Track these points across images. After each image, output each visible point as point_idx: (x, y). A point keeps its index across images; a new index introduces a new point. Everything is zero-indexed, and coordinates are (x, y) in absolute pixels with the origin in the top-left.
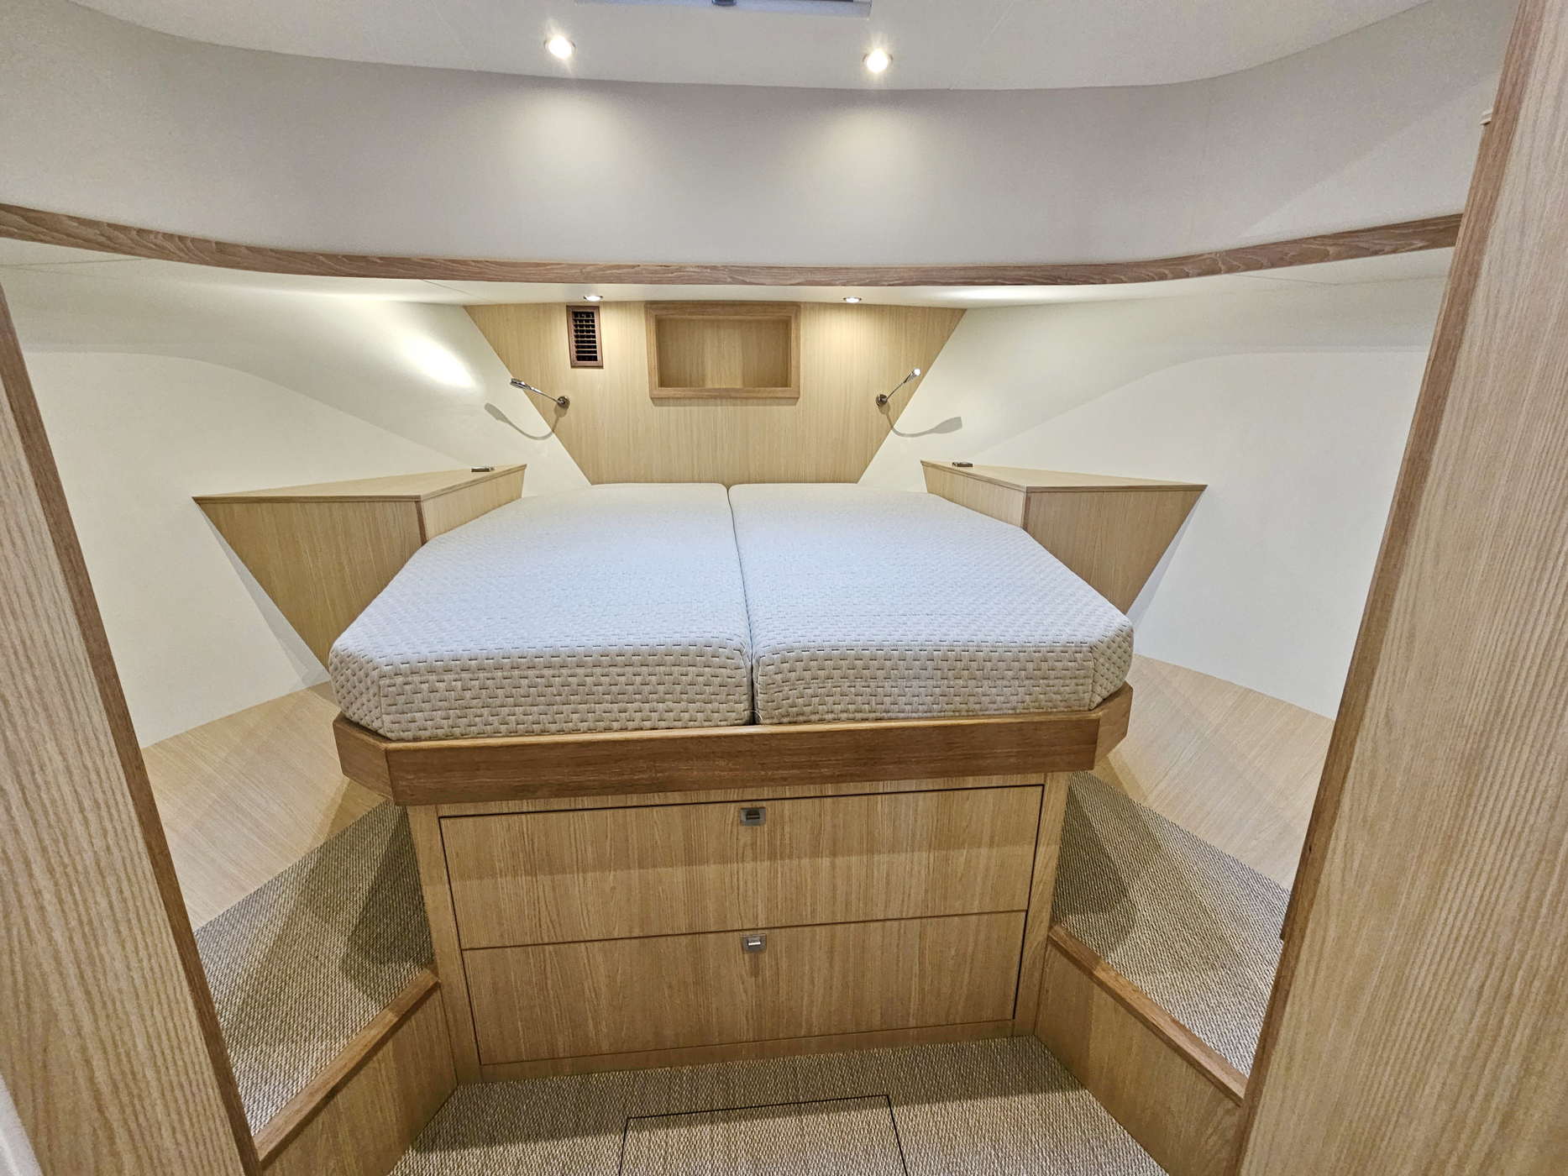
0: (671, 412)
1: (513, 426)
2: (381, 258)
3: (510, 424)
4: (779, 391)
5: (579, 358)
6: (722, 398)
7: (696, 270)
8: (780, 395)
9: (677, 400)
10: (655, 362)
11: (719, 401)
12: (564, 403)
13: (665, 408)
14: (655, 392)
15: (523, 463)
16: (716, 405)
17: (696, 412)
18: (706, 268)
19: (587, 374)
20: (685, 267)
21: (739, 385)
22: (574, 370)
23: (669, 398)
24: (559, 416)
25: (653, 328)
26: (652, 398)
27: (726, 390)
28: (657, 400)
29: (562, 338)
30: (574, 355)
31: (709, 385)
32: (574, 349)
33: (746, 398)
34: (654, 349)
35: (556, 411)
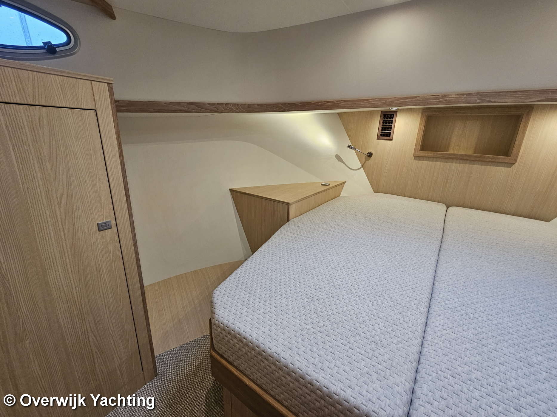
0: (424, 164)
1: (345, 165)
2: (301, 103)
3: (344, 163)
4: (501, 158)
5: (381, 135)
6: (457, 159)
7: (456, 96)
8: (501, 161)
9: (428, 158)
10: (421, 138)
11: (455, 161)
12: (370, 155)
13: (421, 162)
14: (417, 153)
15: (345, 181)
16: (453, 163)
17: (439, 165)
18: (463, 95)
19: (385, 143)
20: (449, 95)
21: (470, 152)
22: (379, 141)
23: (424, 157)
24: (366, 160)
25: (424, 121)
26: (415, 157)
27: (461, 155)
28: (416, 157)
29: (376, 126)
30: (380, 133)
31: (451, 151)
32: (380, 131)
33: (474, 161)
34: (422, 132)
35: (365, 158)
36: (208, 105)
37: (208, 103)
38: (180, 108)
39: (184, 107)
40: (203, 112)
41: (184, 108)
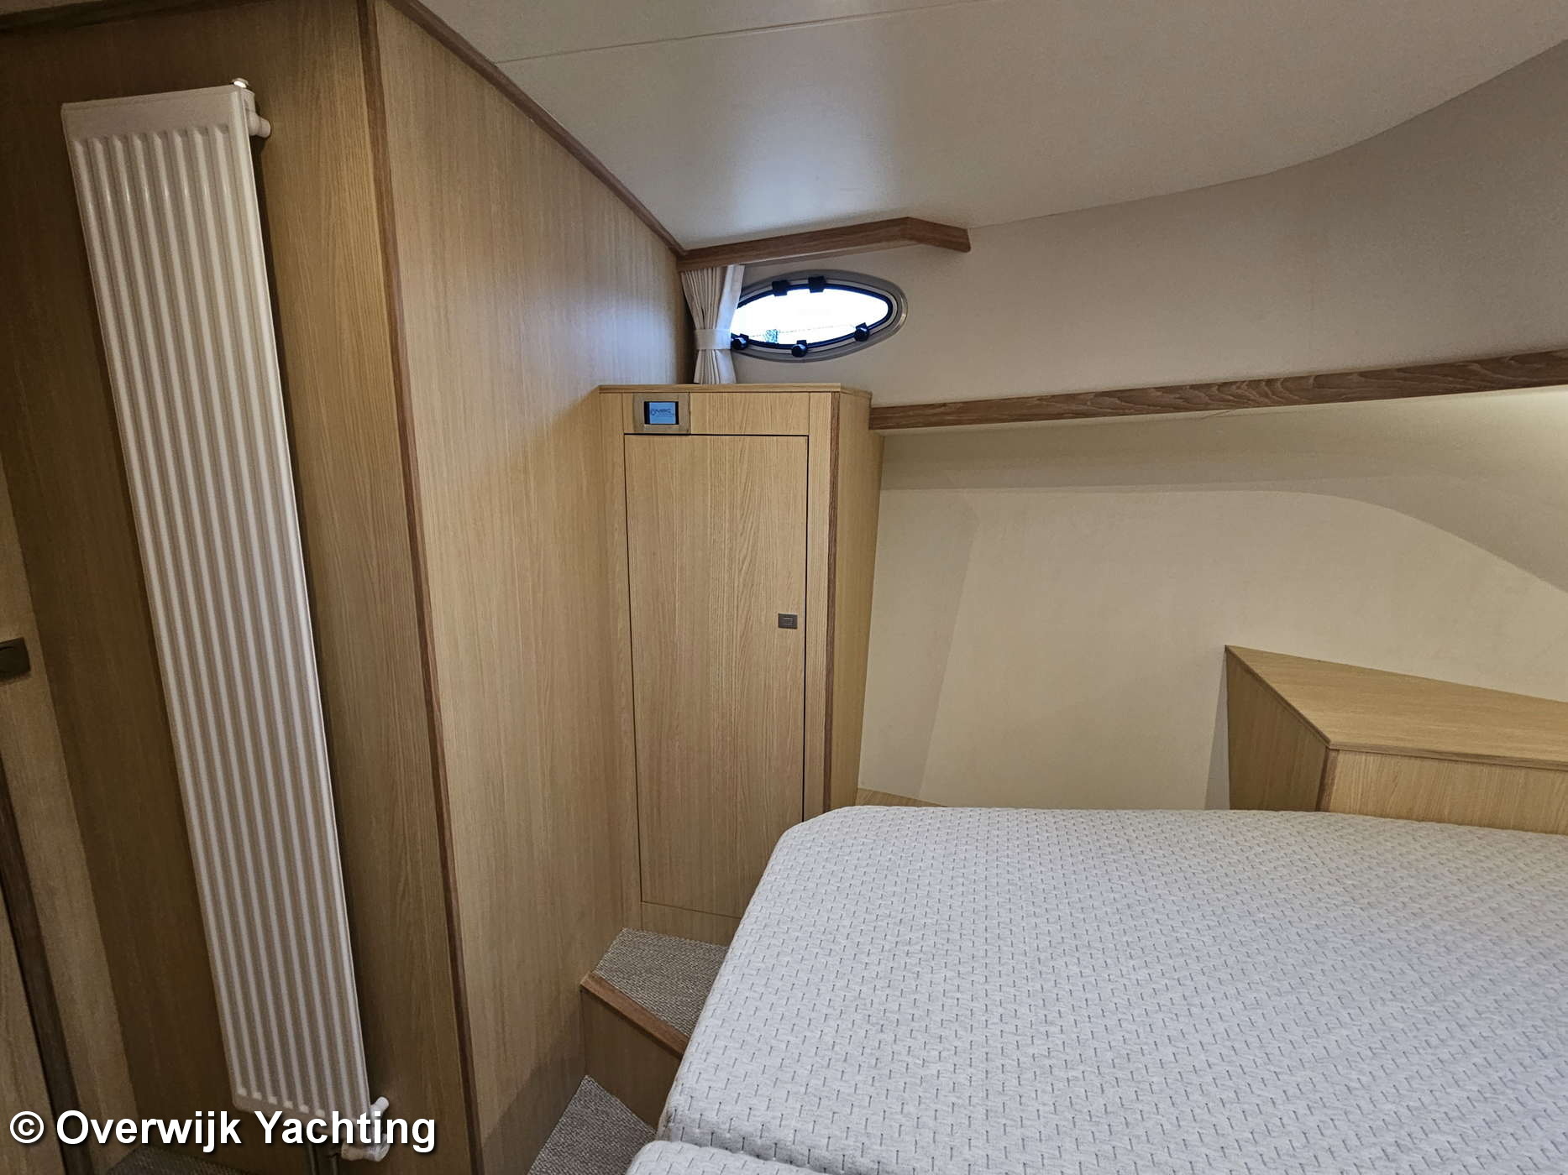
36: (1159, 394)
37: (1158, 389)
38: (1074, 407)
39: (1085, 404)
40: (1141, 412)
41: (1086, 407)
